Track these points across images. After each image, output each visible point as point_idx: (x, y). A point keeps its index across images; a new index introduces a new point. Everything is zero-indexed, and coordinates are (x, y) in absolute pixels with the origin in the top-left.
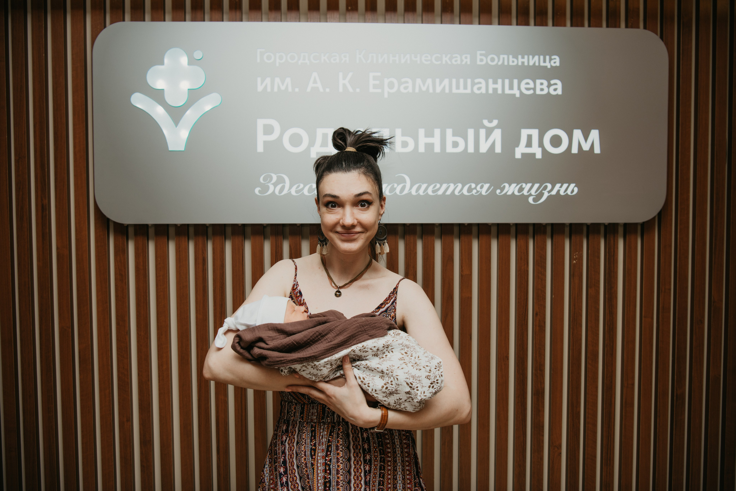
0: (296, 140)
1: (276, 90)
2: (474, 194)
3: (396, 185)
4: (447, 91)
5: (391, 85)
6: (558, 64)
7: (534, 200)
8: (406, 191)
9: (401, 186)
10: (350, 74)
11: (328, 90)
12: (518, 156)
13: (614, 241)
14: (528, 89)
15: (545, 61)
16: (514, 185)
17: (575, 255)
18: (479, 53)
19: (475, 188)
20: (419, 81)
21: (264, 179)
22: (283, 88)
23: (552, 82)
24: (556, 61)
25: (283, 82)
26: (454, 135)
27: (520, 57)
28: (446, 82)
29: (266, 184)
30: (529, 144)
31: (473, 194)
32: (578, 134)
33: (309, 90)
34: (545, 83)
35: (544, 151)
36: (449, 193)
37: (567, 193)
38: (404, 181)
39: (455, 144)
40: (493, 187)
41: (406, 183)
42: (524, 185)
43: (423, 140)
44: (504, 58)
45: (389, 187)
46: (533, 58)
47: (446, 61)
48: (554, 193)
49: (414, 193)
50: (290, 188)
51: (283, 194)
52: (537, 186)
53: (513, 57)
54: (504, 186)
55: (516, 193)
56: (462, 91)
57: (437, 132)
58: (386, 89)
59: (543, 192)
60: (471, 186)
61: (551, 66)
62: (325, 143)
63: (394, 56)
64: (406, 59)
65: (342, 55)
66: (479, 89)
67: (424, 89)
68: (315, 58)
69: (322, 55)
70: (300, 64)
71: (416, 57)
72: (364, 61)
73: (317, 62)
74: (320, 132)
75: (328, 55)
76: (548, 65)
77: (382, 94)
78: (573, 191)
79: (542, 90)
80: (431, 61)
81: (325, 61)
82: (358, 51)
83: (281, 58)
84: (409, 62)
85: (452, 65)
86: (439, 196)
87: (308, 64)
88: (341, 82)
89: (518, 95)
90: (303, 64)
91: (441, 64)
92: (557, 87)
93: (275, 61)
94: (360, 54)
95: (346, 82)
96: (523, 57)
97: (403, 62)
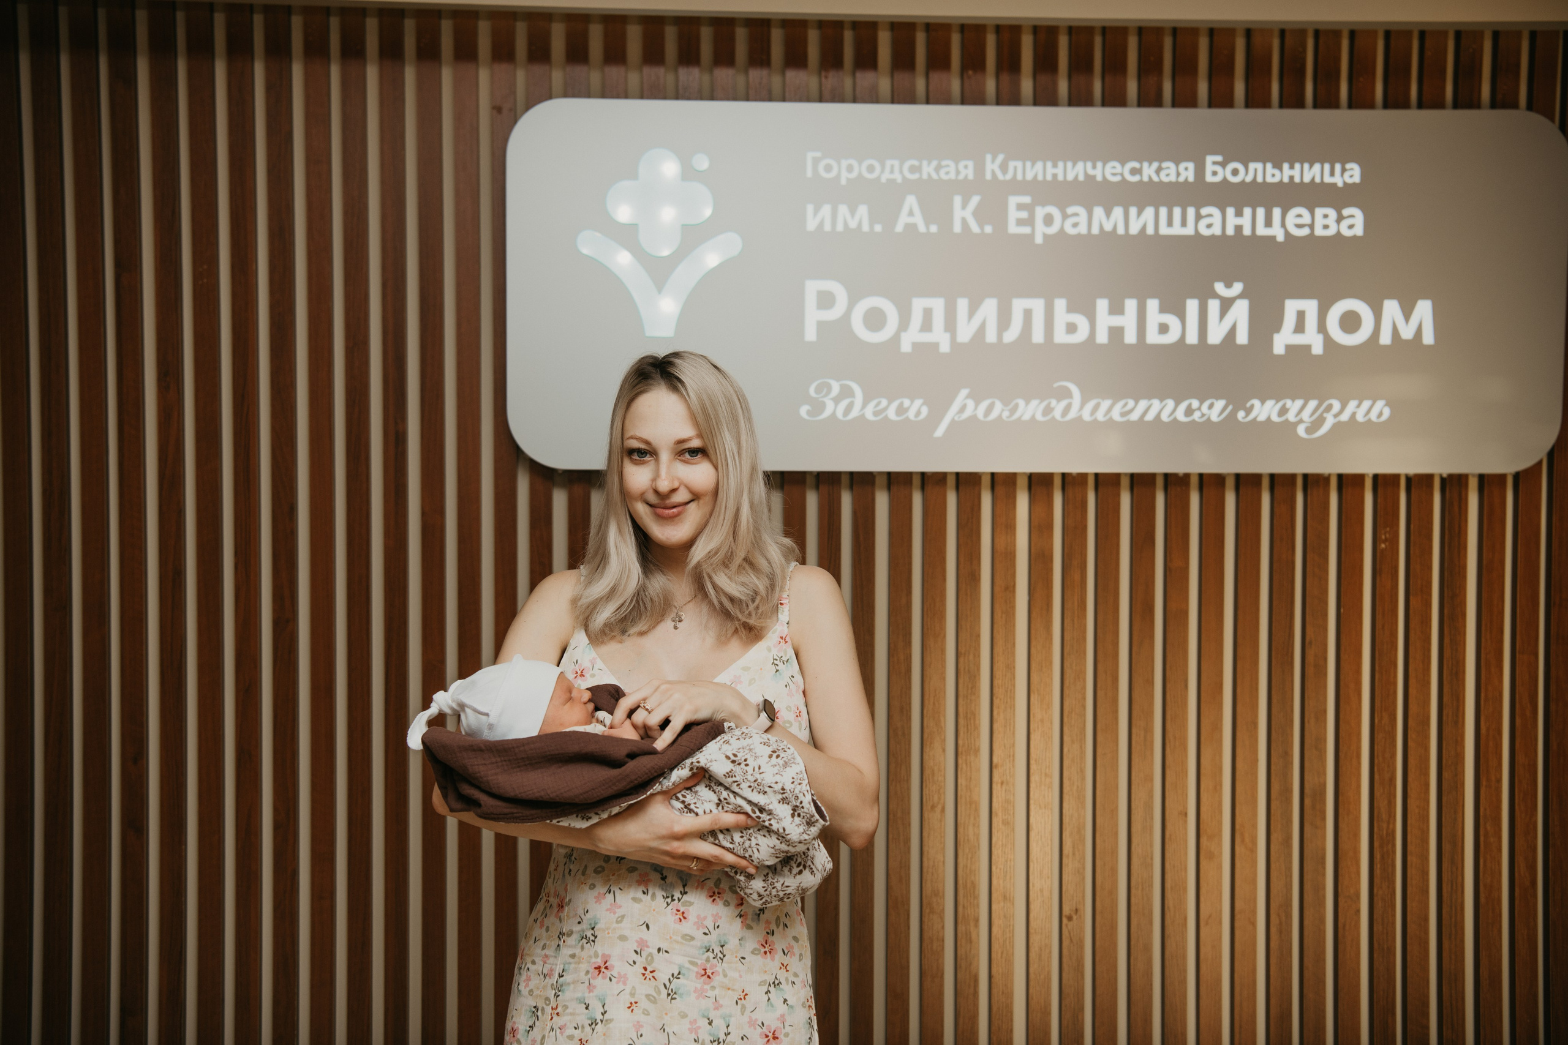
0: (875, 320)
1: (840, 227)
2: (1197, 419)
3: (1054, 402)
4: (1150, 231)
5: (1048, 220)
6: (1357, 179)
7: (1309, 431)
8: (1072, 414)
9: (1064, 403)
10: (975, 200)
11: (934, 229)
12: (1279, 349)
13: (1460, 507)
14: (1299, 226)
15: (1332, 174)
16: (1270, 403)
17: (1385, 534)
18: (1210, 159)
19: (1199, 409)
20: (1099, 212)
21: (818, 390)
22: (853, 224)
23: (1346, 212)
24: (1353, 174)
25: (853, 212)
26: (1163, 310)
27: (1286, 166)
28: (1149, 212)
29: (820, 399)
30: (1300, 328)
31: (1194, 421)
32: (1391, 308)
33: (899, 228)
34: (1332, 213)
35: (1328, 341)
36: (1150, 417)
37: (1370, 419)
38: (1069, 395)
39: (1164, 329)
40: (1230, 408)
41: (1072, 398)
42: (1289, 403)
43: (1105, 320)
44: (1256, 170)
45: (1044, 405)
46: (1311, 168)
47: (1150, 178)
48: (1345, 417)
49: (1086, 416)
50: (864, 406)
51: (851, 416)
52: (1312, 404)
53: (1274, 167)
54: (1252, 406)
55: (1275, 418)
56: (1177, 230)
57: (1131, 305)
58: (1040, 229)
59: (1325, 415)
60: (1190, 405)
61: (1345, 183)
62: (927, 326)
63: (1055, 166)
64: (1076, 171)
65: (961, 165)
66: (1209, 226)
67: (1108, 227)
68: (913, 169)
69: (925, 163)
70: (883, 180)
71: (1094, 167)
72: (1000, 176)
73: (916, 176)
74: (919, 305)
75: (935, 163)
76: (1338, 180)
77: (1032, 236)
78: (1380, 414)
79: (1326, 227)
80: (1122, 175)
81: (929, 175)
82: (989, 157)
83: (850, 169)
84: (1081, 178)
85: (1161, 183)
86: (1133, 422)
87: (899, 180)
88: (958, 214)
89: (1280, 238)
90: (891, 182)
91: (1141, 181)
92: (1354, 222)
93: (838, 176)
94: (993, 161)
95: (968, 214)
96: (1292, 167)
97: (1070, 177)
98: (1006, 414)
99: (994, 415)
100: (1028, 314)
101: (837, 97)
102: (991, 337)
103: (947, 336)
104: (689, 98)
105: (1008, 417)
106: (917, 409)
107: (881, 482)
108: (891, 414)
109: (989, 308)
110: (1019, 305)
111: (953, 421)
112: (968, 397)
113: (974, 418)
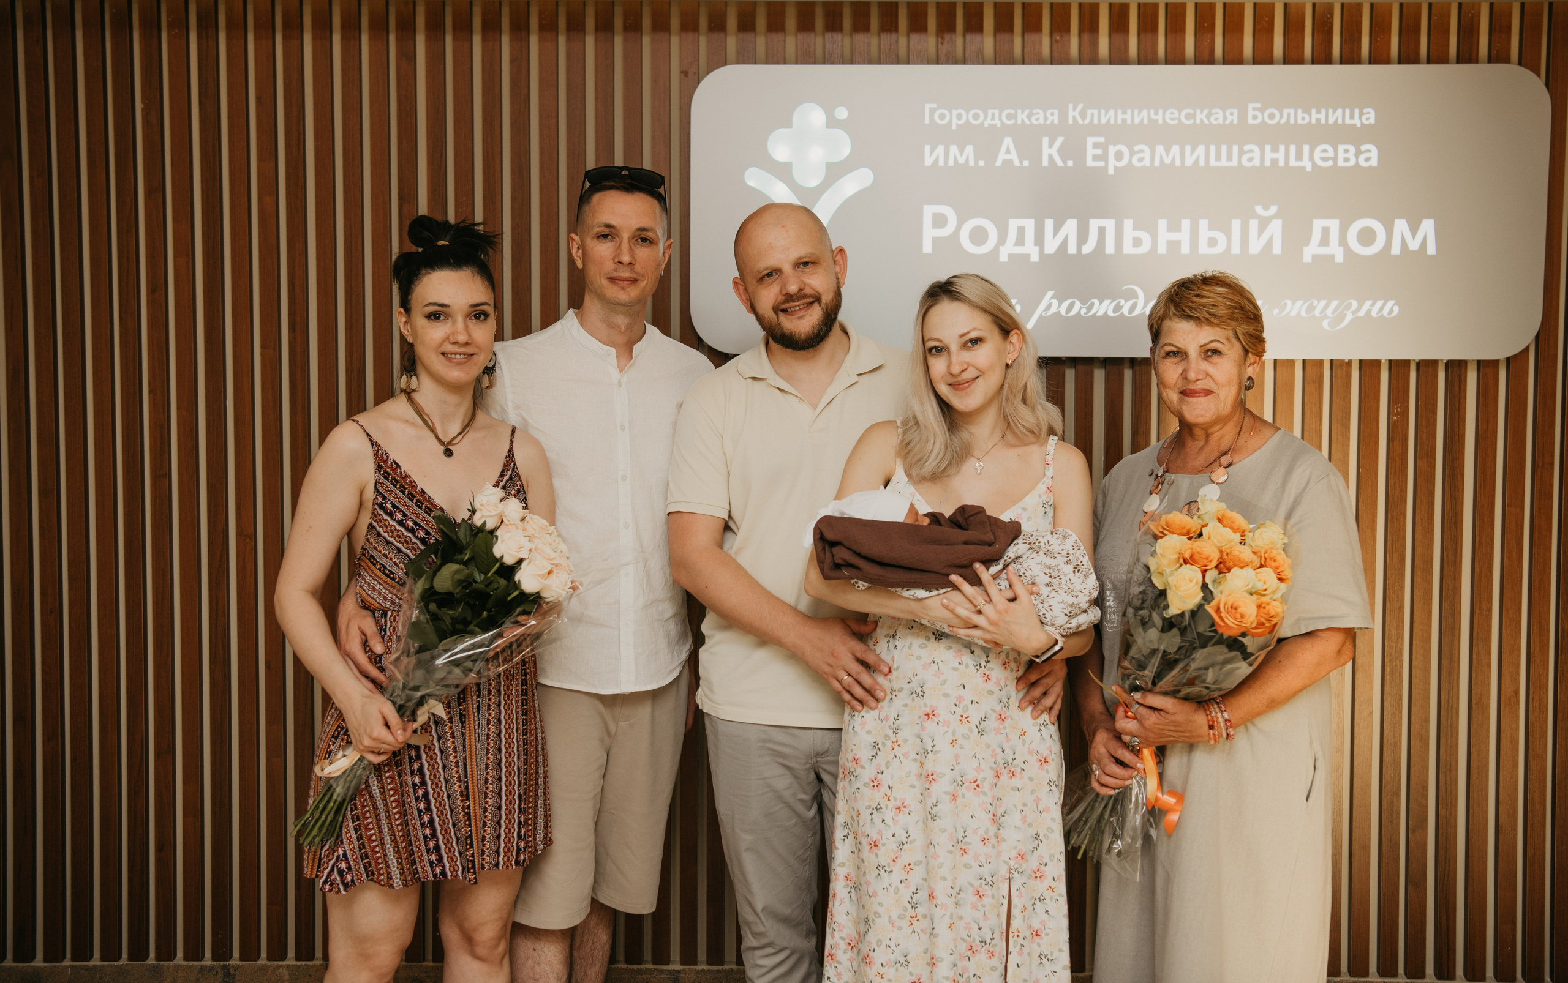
0: (979, 236)
1: (951, 163)
3: (1122, 302)
4: (1202, 163)
5: (1119, 156)
6: (1372, 121)
7: (1331, 324)
8: (1138, 312)
9: (1131, 302)
10: (1060, 140)
11: (1026, 163)
12: (1307, 258)
14: (1324, 159)
15: (1352, 117)
16: (1299, 303)
17: (1397, 408)
18: (1251, 106)
20: (1160, 149)
22: (961, 161)
23: (1363, 148)
24: (1370, 117)
25: (961, 152)
26: (1211, 228)
27: (1314, 111)
28: (1201, 150)
30: (1325, 241)
32: (1401, 226)
33: (998, 163)
34: (1352, 149)
35: (1348, 252)
37: (1382, 315)
38: (1136, 296)
39: (1212, 242)
41: (1137, 298)
42: (1316, 302)
43: (1164, 236)
44: (1289, 114)
45: (1114, 303)
46: (1334, 112)
47: (1202, 121)
48: (1362, 313)
52: (1335, 303)
53: (1304, 111)
54: (1285, 305)
55: (1303, 315)
56: (1224, 163)
57: (1186, 224)
58: (1112, 163)
59: (1345, 312)
61: (1362, 124)
62: (1020, 241)
63: (1124, 113)
64: (1141, 116)
65: (1049, 112)
66: (1250, 159)
67: (1168, 161)
68: (1009, 117)
69: (1020, 111)
70: (986, 125)
71: (1156, 113)
72: (1080, 121)
73: (1012, 122)
74: (1014, 224)
75: (1027, 111)
76: (1357, 122)
77: (1105, 169)
78: (1391, 311)
79: (1347, 160)
80: (1179, 119)
81: (1023, 120)
82: (1071, 106)
83: (959, 117)
84: (1146, 122)
85: (1211, 125)
87: (999, 125)
88: (1046, 151)
89: (1309, 168)
90: (991, 126)
91: (1194, 124)
92: (1371, 156)
93: (950, 123)
94: (1074, 110)
95: (1054, 152)
96: (1319, 112)
97: (1137, 121)
98: (1084, 311)
99: (1074, 311)
100: (1102, 231)
101: (952, 59)
102: (1072, 249)
103: (1037, 248)
104: (833, 63)
105: (1085, 314)
109: (1071, 226)
110: (1094, 224)
111: (1041, 316)
112: (1052, 298)
113: (1058, 313)
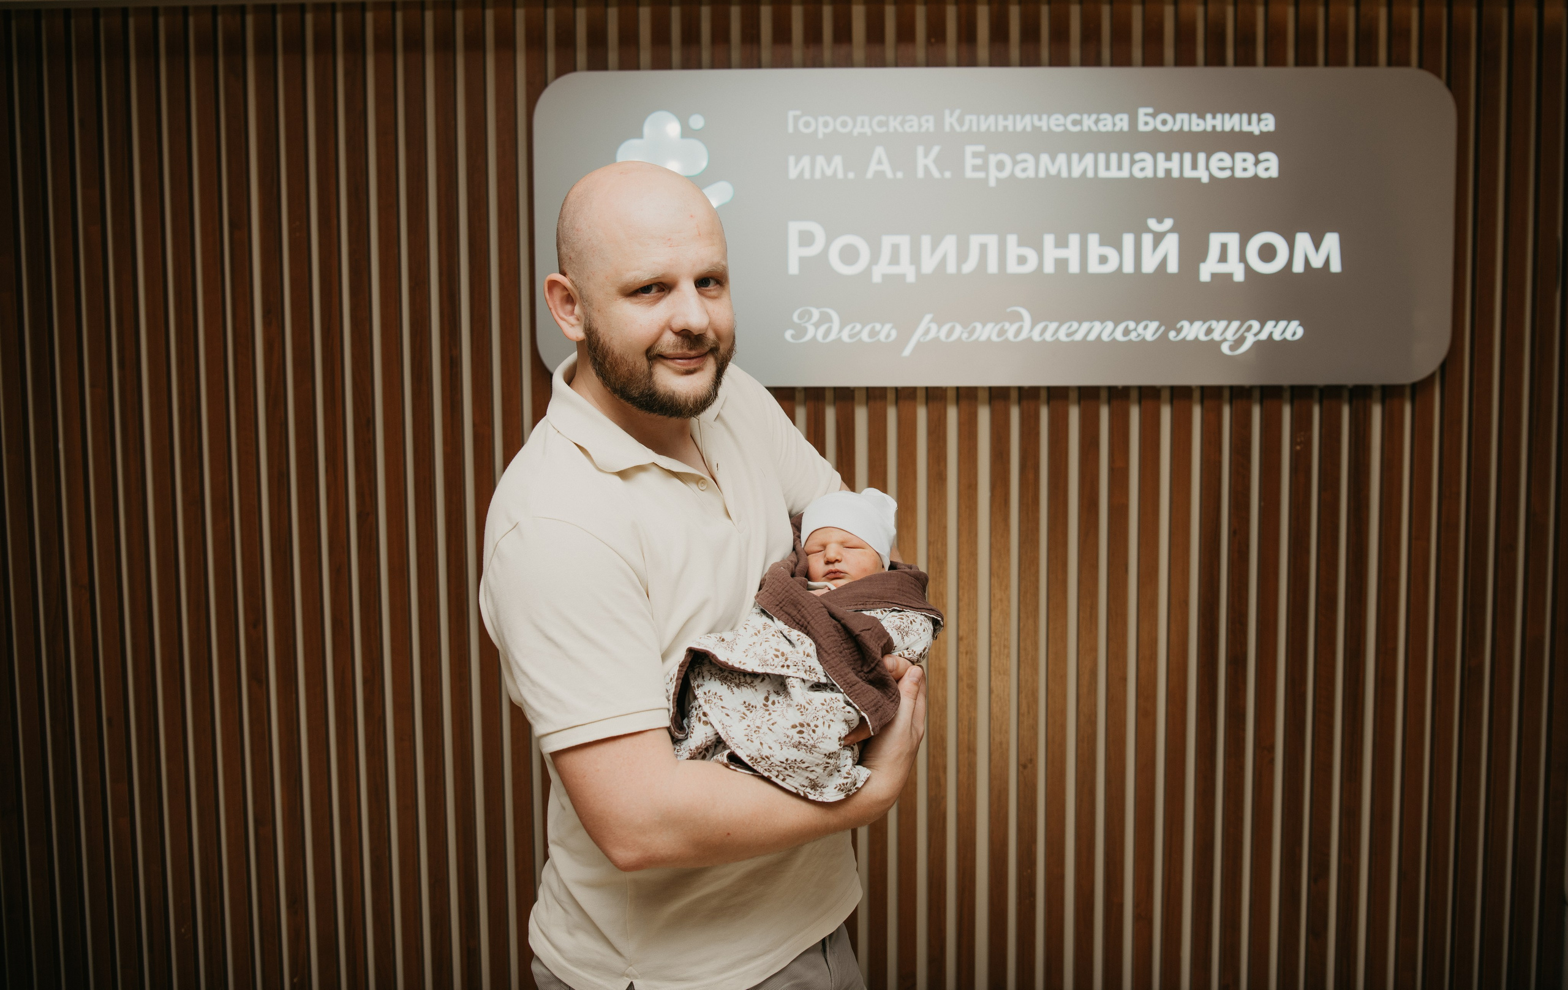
0: (849, 255)
1: (818, 175)
2: (1133, 338)
3: (1007, 325)
4: (1090, 174)
5: (1000, 166)
6: (1271, 127)
7: (1232, 348)
8: (1023, 335)
9: (1016, 326)
10: (936, 150)
11: (900, 175)
12: (1205, 276)
13: (1365, 414)
14: (1222, 169)
15: (1250, 123)
16: (1197, 324)
17: (1300, 439)
18: (1142, 111)
19: (1135, 330)
20: (1045, 158)
21: (800, 317)
22: (829, 172)
23: (1262, 156)
24: (1268, 123)
25: (829, 162)
26: (1102, 243)
27: (1209, 116)
28: (1089, 158)
29: (803, 324)
30: (1223, 258)
31: (1130, 341)
32: (1303, 240)
33: (870, 175)
34: (1250, 157)
35: (1249, 270)
36: (1092, 337)
37: (1286, 337)
38: (1019, 317)
39: (1103, 260)
40: (1163, 328)
41: (1023, 321)
42: (1214, 323)
43: (1051, 253)
44: (1182, 120)
45: (998, 327)
46: (1231, 118)
47: (1089, 128)
48: (1263, 336)
49: (1036, 337)
50: (841, 330)
51: (829, 339)
52: (1235, 324)
53: (1199, 117)
54: (1182, 327)
55: (1202, 337)
56: (1114, 173)
57: (1074, 239)
58: (993, 172)
59: (1246, 334)
60: (1127, 327)
61: (1261, 132)
62: (895, 260)
63: (1006, 119)
64: (1024, 123)
65: (923, 119)
66: (1142, 169)
67: (1053, 171)
68: (881, 124)
69: (891, 118)
70: (855, 132)
71: (1040, 119)
72: (957, 128)
73: (883, 130)
74: (887, 241)
75: (900, 118)
76: (1255, 129)
77: (986, 179)
78: (1294, 334)
79: (1245, 170)
80: (1064, 125)
81: (895, 129)
82: (947, 112)
83: (826, 124)
84: (1029, 129)
85: (1099, 133)
86: (1078, 342)
87: (869, 133)
88: (921, 162)
89: (1205, 179)
90: (861, 134)
91: (1081, 132)
92: (1270, 166)
93: (816, 130)
94: (951, 116)
95: (929, 161)
96: (1214, 118)
97: (1019, 128)
98: (965, 336)
99: (954, 337)
100: (983, 248)
101: (820, 65)
102: (951, 268)
103: (913, 268)
104: (690, 68)
105: (967, 339)
106: (887, 332)
107: (860, 397)
108: (865, 336)
109: (949, 243)
110: (975, 241)
111: (919, 342)
112: (932, 321)
113: (936, 339)
